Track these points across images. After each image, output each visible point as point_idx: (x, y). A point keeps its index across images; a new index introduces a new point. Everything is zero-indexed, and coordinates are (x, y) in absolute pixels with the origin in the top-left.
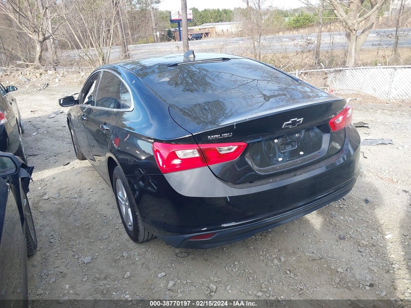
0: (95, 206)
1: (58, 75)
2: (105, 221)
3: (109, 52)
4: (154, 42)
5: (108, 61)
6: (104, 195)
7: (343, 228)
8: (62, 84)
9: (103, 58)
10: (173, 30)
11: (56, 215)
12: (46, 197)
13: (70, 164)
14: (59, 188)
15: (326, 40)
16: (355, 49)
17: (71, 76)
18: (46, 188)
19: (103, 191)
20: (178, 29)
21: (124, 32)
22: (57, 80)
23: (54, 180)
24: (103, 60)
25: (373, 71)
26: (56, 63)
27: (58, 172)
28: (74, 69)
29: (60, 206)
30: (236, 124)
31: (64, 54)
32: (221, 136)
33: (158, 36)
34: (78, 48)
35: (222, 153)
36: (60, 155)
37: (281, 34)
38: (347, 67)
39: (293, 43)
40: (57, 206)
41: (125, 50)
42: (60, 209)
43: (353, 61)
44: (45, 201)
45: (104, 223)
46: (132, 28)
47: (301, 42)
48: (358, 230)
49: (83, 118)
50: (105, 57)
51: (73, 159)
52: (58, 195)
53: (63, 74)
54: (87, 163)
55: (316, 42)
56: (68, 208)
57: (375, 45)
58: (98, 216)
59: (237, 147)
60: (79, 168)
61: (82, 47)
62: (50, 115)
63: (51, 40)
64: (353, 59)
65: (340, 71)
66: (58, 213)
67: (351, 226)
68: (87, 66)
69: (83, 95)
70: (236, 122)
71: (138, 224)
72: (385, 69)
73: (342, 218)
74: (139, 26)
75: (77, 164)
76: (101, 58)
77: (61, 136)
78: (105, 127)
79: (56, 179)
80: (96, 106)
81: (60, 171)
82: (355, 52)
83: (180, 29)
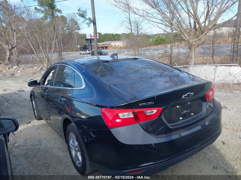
0: (51, 150)
1: (20, 69)
2: (59, 161)
3: (51, 56)
4: (76, 51)
5: (51, 61)
6: (56, 143)
7: (214, 161)
8: (22, 74)
9: (48, 59)
10: (87, 44)
11: (25, 157)
12: (17, 145)
13: (31, 123)
14: (25, 139)
15: (175, 51)
16: (194, 55)
17: (28, 69)
18: (16, 139)
19: (55, 140)
20: (90, 44)
21: (59, 45)
22: (19, 72)
23: (21, 134)
24: (48, 60)
25: (205, 67)
26: (18, 62)
27: (23, 128)
28: (29, 65)
29: (27, 151)
30: (156, 96)
31: (23, 57)
32: (147, 103)
33: (79, 48)
34: (33, 53)
35: (148, 114)
36: (24, 117)
37: (148, 47)
38: (190, 65)
39: (157, 52)
40: (25, 151)
41: (60, 55)
42: (27, 153)
43: (193, 62)
44: (16, 148)
45: (59, 162)
46: (63, 43)
47: (161, 52)
48: (224, 162)
49: (44, 94)
50: (49, 59)
51: (33, 120)
52: (24, 144)
53: (23, 68)
54: (43, 122)
55: (170, 52)
56: (32, 153)
57: (202, 54)
58: (54, 157)
59: (156, 110)
60: (38, 125)
61: (35, 52)
62: (16, 92)
63: (16, 49)
64: (193, 60)
65: (187, 67)
66: (26, 156)
67: (219, 160)
68: (37, 64)
69: (43, 79)
70: (156, 95)
71: (86, 163)
72: (211, 66)
73: (212, 154)
74: (67, 42)
75: (36, 122)
76: (47, 59)
77: (23, 105)
78: (63, 99)
79: (23, 132)
80: (54, 86)
81: (25, 127)
82: (194, 57)
83: (91, 44)
